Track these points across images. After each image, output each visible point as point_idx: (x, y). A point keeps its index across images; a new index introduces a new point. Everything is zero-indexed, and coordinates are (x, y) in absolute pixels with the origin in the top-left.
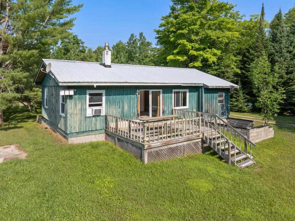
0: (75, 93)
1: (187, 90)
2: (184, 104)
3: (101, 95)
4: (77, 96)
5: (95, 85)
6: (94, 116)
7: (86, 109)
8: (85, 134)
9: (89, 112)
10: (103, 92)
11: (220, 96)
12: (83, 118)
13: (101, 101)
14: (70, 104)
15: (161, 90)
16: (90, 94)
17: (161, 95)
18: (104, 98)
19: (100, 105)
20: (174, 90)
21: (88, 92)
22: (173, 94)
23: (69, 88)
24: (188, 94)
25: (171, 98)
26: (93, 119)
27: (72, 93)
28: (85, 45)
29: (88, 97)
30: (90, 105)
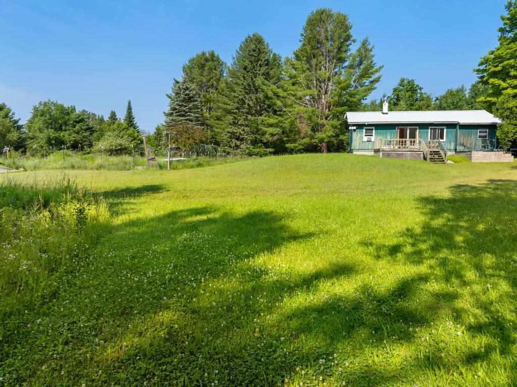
0: (357, 128)
1: (445, 127)
2: (442, 137)
3: (372, 130)
4: (358, 130)
5: (366, 124)
6: (368, 141)
7: (363, 138)
8: (363, 151)
9: (365, 139)
10: (374, 128)
11: (480, 132)
12: (361, 142)
13: (372, 133)
14: (354, 134)
15: (418, 127)
16: (366, 129)
17: (418, 130)
18: (374, 131)
19: (372, 135)
20: (430, 127)
21: (364, 128)
22: (429, 130)
23: (354, 125)
24: (445, 130)
25: (428, 133)
26: (367, 143)
27: (355, 128)
28: (423, 91)
29: (364, 130)
30: (366, 135)
